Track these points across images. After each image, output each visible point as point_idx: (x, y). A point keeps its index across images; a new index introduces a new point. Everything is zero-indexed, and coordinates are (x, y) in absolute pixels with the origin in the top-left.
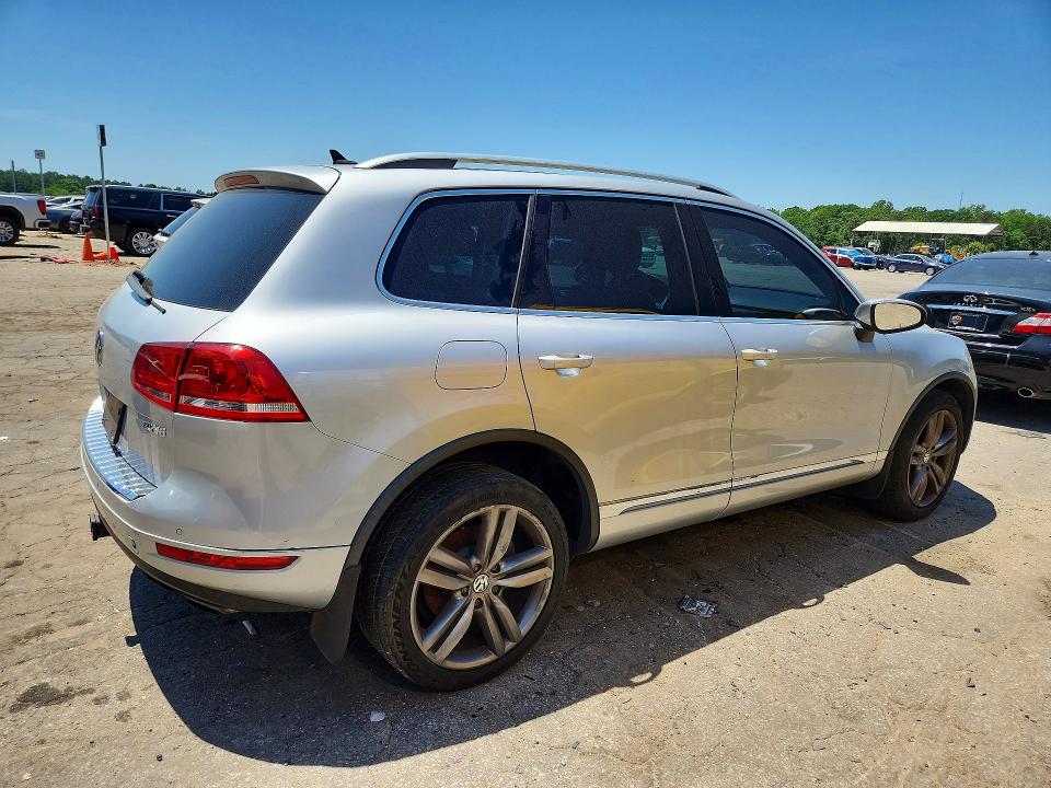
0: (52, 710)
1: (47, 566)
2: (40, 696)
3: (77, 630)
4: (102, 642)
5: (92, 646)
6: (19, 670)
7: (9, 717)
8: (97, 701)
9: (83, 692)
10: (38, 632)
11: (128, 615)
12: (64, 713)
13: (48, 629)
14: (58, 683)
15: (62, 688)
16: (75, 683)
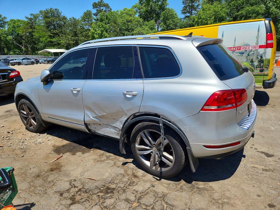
0: (266, 152)
1: (259, 196)
2: (268, 155)
3: (256, 166)
4: (251, 160)
5: (253, 160)
6: (272, 163)
7: (275, 154)
8: (257, 149)
9: (259, 152)
10: (266, 170)
11: (241, 163)
12: (264, 150)
13: (263, 170)
14: (263, 156)
15: (263, 154)
16: (260, 154)
